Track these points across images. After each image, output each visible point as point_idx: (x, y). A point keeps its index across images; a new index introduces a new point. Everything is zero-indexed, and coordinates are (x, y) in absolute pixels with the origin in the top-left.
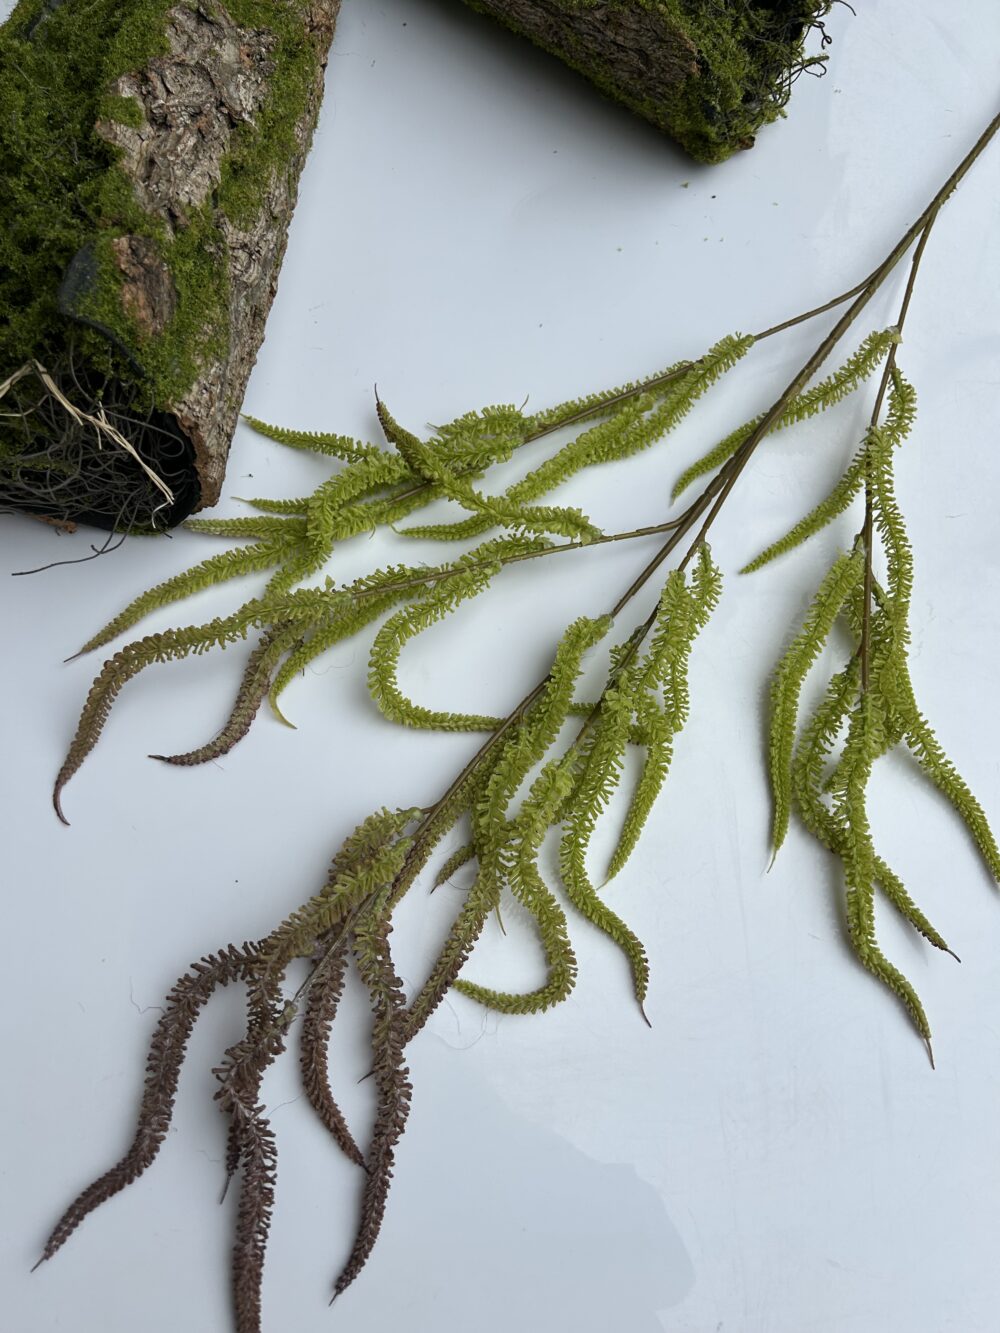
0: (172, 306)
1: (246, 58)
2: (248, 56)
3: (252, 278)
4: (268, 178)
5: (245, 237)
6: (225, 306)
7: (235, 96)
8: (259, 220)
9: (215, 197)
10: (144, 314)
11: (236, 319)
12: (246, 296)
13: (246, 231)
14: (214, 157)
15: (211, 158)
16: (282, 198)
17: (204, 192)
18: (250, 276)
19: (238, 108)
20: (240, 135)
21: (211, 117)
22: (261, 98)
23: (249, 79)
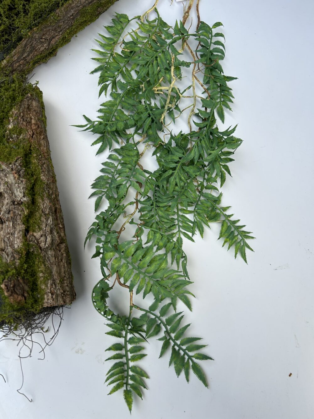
1: (16, 175)
2: (16, 173)
3: (49, 243)
5: (41, 233)
7: (17, 194)
15: (19, 224)
18: (48, 242)
19: (19, 199)
21: (13, 210)
22: (25, 186)
23: (19, 184)
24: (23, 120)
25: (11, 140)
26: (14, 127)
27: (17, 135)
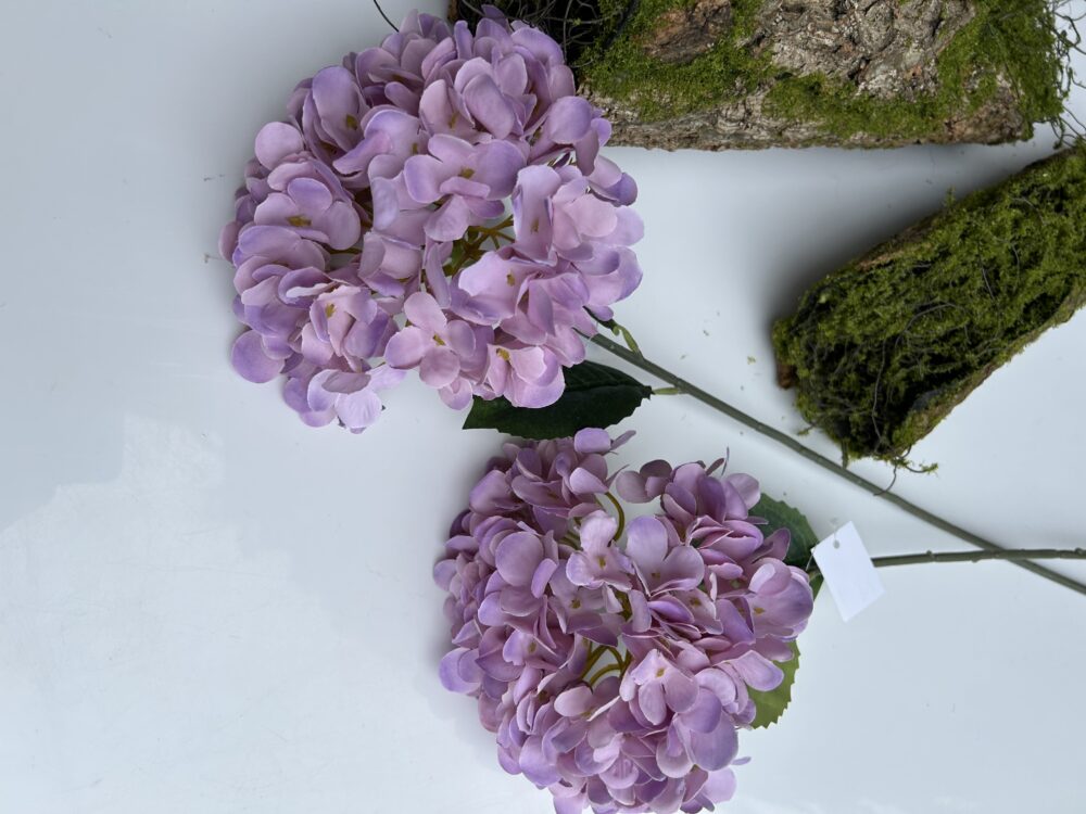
0: (676, 60)
1: (911, 73)
2: (914, 74)
3: (722, 127)
4: (813, 119)
5: (757, 111)
6: (690, 109)
7: (878, 72)
8: (776, 120)
9: (785, 76)
10: (662, 36)
11: (682, 122)
12: (704, 126)
13: (763, 111)
14: (820, 66)
15: (818, 63)
16: (799, 136)
17: (787, 64)
18: (724, 125)
19: (867, 78)
20: (845, 85)
21: (854, 54)
22: (881, 95)
23: (894, 80)
24: (992, 113)
25: (975, 72)
26: (995, 87)
27: (974, 92)
